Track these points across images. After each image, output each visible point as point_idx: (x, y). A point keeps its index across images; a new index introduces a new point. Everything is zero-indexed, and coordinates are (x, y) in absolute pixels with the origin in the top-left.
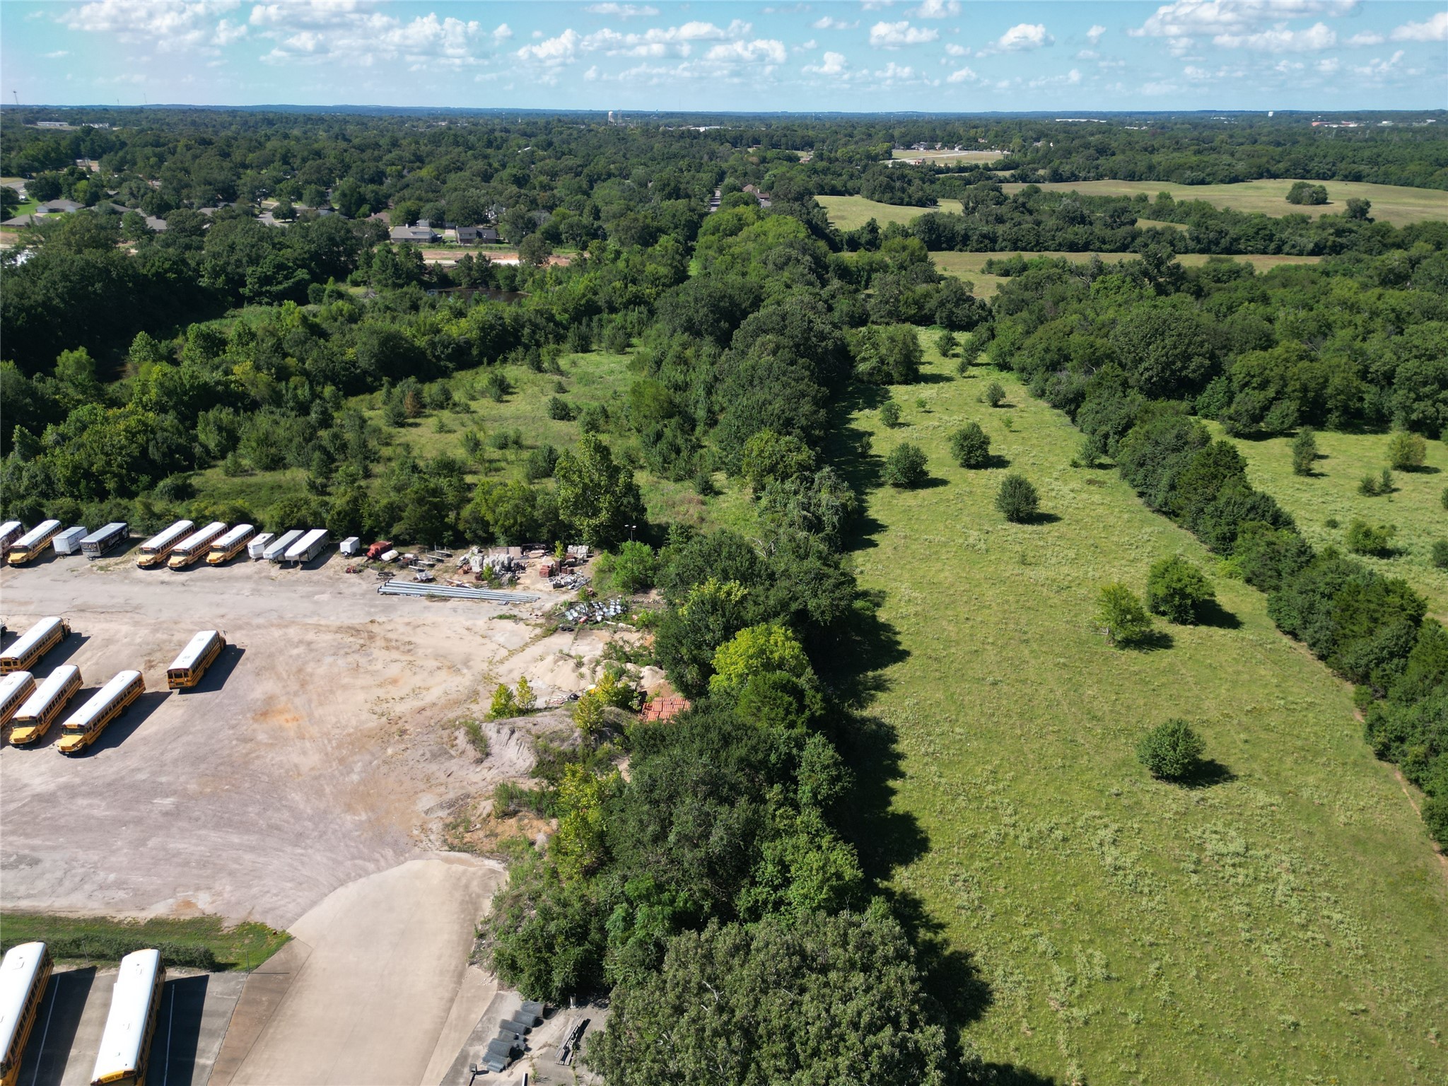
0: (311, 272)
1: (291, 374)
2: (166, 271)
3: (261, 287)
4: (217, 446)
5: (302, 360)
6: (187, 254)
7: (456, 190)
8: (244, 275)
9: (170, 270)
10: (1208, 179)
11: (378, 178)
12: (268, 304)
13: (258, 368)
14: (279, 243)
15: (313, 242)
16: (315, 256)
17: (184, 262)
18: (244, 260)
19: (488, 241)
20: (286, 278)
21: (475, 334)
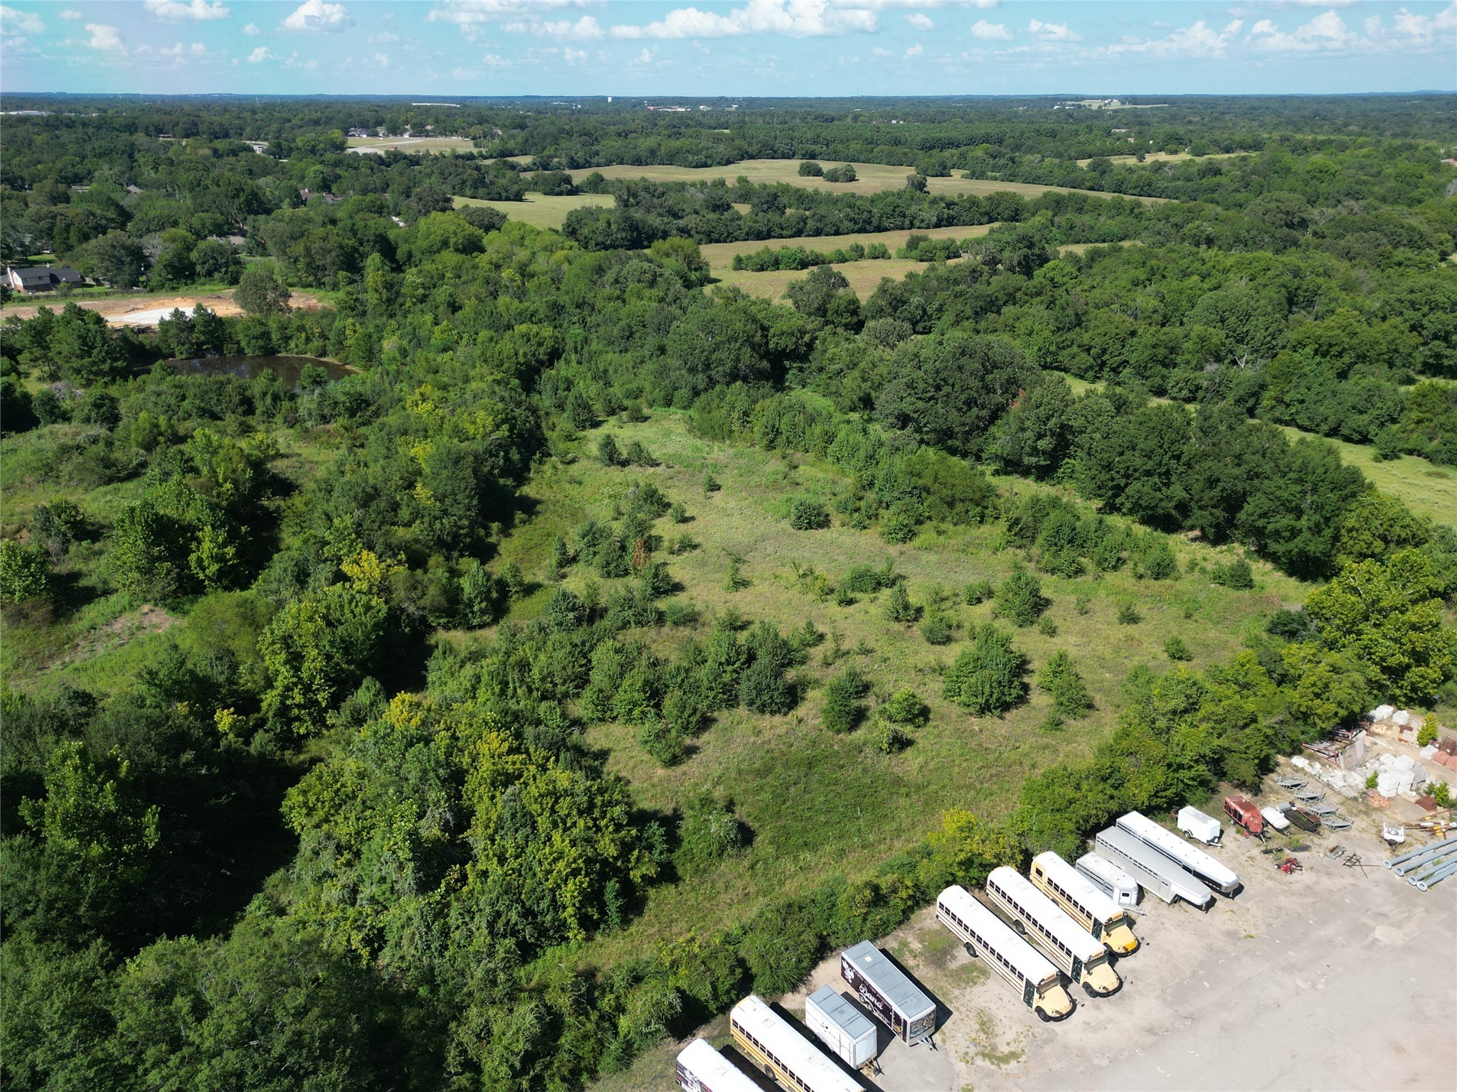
1: (425, 555)
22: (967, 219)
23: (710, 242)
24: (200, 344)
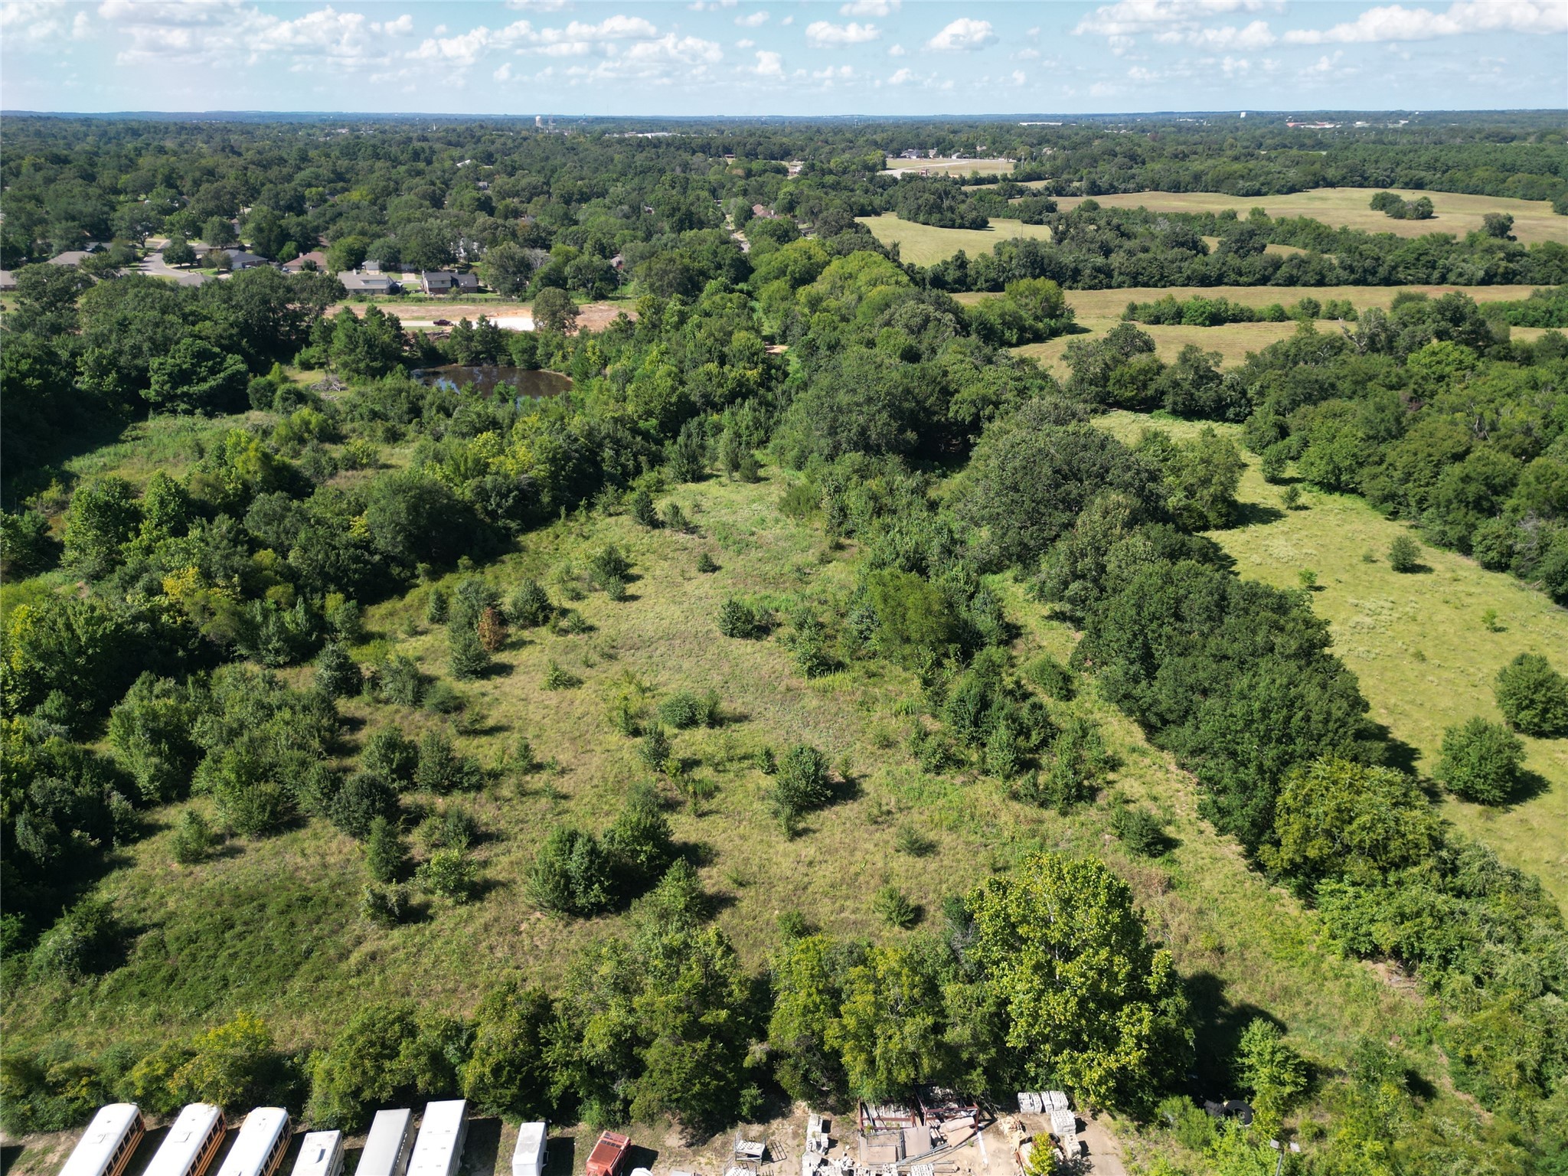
0: (247, 358)
1: (270, 583)
2: (24, 375)
3: (174, 388)
4: (152, 780)
5: (282, 551)
6: (56, 341)
7: (409, 220)
8: (147, 370)
9: (30, 373)
10: (1264, 189)
11: (297, 206)
12: (186, 412)
13: (207, 576)
14: (192, 313)
15: (238, 307)
16: (245, 329)
17: (51, 356)
18: (145, 347)
19: (467, 290)
20: (213, 372)
21: (540, 471)
22: (1538, 276)
23: (1136, 285)
24: (478, 353)
